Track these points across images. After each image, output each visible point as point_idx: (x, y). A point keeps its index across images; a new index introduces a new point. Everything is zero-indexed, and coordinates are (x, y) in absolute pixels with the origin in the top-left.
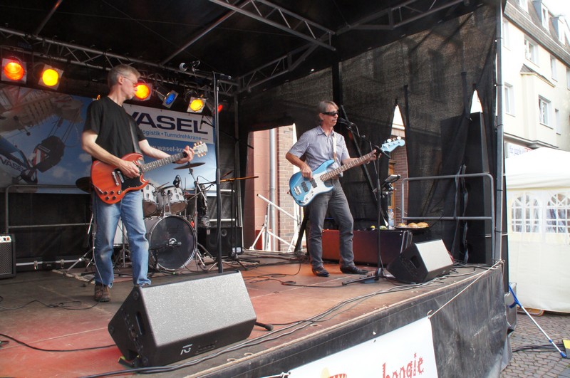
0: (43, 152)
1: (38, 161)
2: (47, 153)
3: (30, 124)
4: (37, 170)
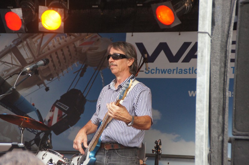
0: (61, 110)
1: (54, 122)
2: (64, 111)
3: (50, 77)
4: (52, 132)
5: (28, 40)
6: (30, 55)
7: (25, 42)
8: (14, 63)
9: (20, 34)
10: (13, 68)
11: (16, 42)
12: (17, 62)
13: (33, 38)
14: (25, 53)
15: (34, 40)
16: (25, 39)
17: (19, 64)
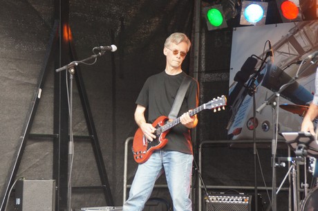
5: (305, 28)
6: (307, 43)
7: (302, 30)
8: (292, 52)
9: (297, 23)
10: (290, 58)
11: (292, 32)
12: (294, 52)
13: (310, 25)
14: (303, 42)
15: (311, 27)
16: (302, 27)
17: (297, 53)
